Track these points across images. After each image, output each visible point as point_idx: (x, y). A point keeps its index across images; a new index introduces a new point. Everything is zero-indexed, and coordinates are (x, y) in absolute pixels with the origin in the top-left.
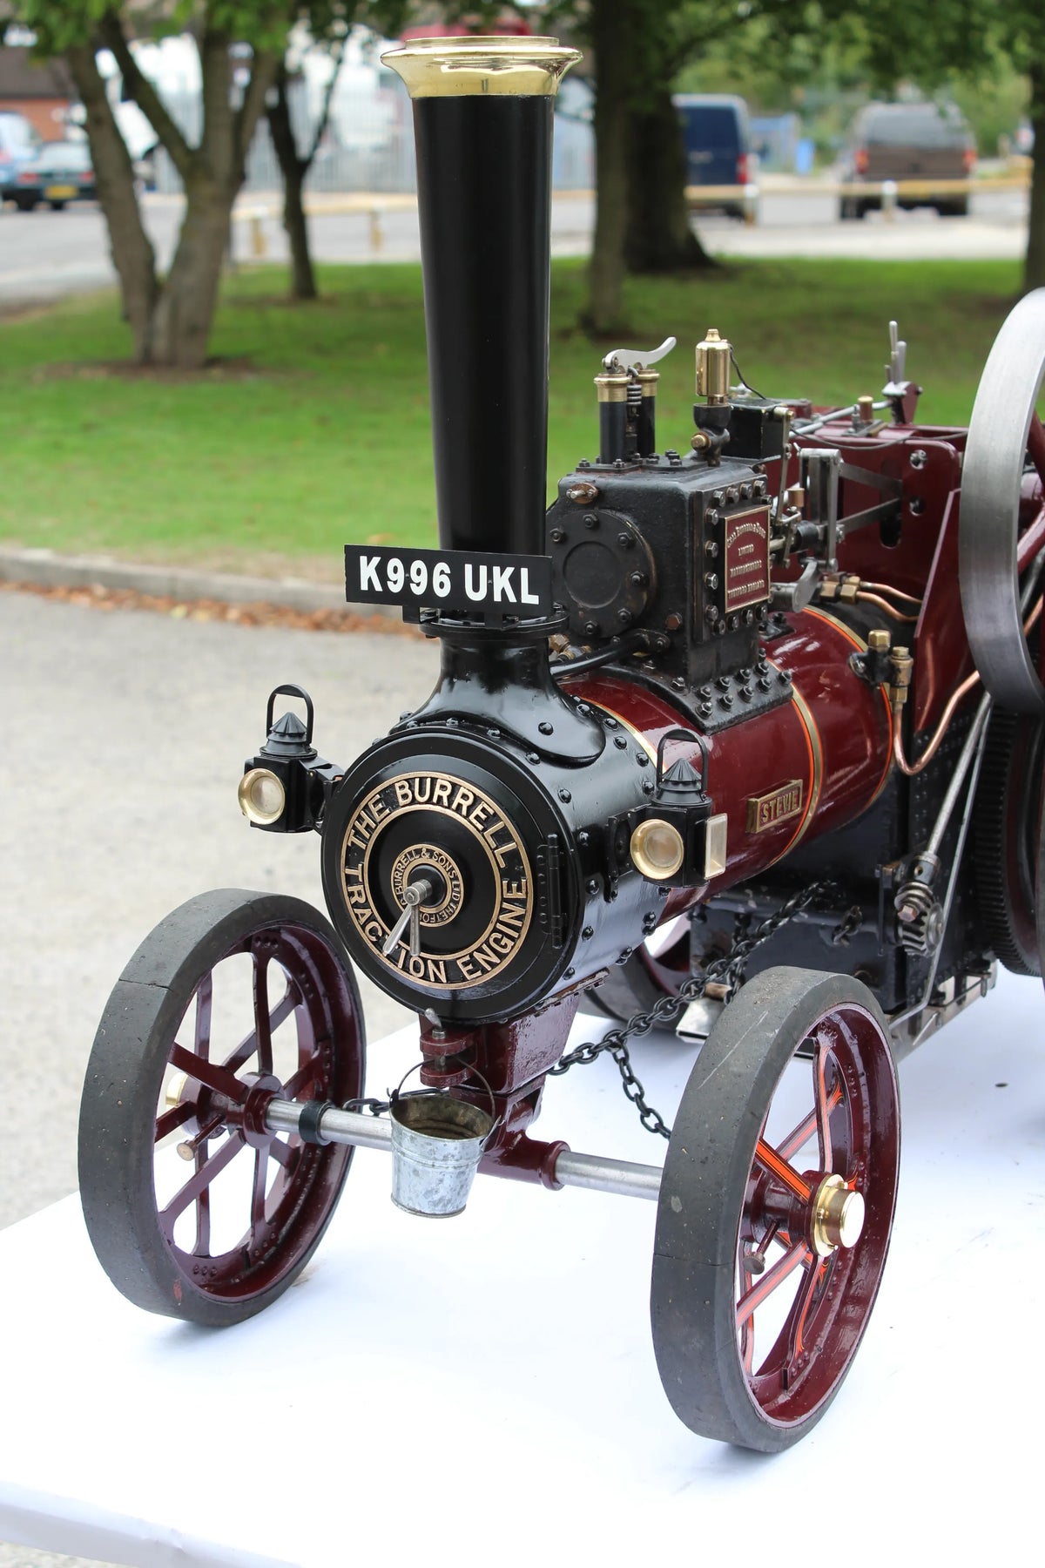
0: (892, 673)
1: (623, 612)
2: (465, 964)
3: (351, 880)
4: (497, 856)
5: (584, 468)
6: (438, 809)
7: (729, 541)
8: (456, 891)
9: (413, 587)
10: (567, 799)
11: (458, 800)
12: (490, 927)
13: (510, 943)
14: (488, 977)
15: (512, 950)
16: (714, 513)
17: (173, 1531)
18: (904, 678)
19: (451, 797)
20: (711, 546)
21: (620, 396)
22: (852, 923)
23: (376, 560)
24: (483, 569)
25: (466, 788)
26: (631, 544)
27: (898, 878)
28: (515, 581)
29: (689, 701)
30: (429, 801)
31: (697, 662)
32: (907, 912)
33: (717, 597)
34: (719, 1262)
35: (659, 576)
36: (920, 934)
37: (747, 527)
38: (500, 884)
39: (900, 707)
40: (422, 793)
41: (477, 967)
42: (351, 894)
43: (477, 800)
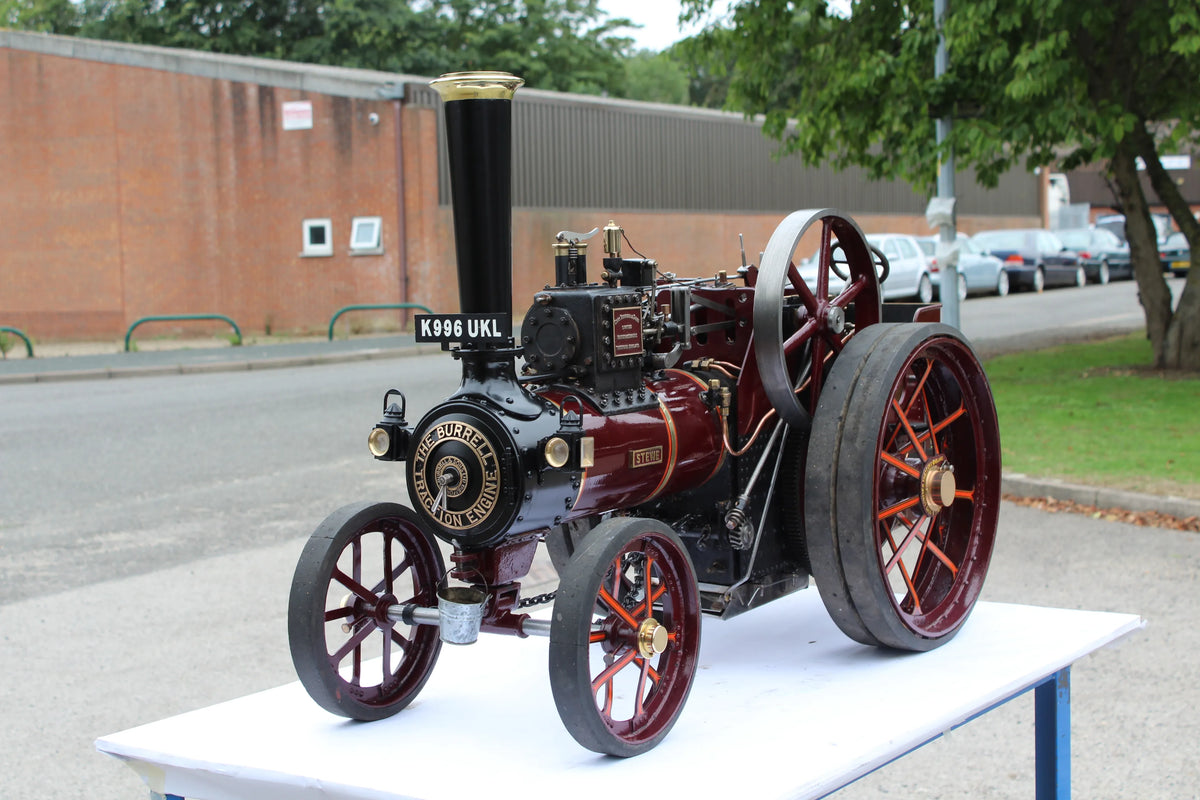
0: (720, 399)
1: (563, 357)
2: (470, 515)
3: (418, 478)
4: (483, 460)
5: (547, 288)
6: (456, 438)
7: (615, 321)
8: (464, 477)
9: (445, 332)
10: (517, 432)
11: (465, 433)
12: (481, 496)
13: (490, 503)
14: (481, 521)
15: (491, 506)
16: (607, 307)
17: (318, 780)
18: (726, 402)
19: (462, 433)
20: (606, 323)
21: (564, 253)
22: (706, 533)
23: (429, 321)
24: (476, 321)
25: (469, 428)
26: (567, 323)
27: (727, 508)
28: (490, 326)
29: (596, 400)
30: (452, 435)
31: (599, 381)
32: (730, 524)
33: (610, 348)
34: (579, 643)
35: (581, 338)
36: (738, 536)
37: (628, 316)
38: (485, 473)
39: (725, 418)
40: (449, 432)
41: (476, 516)
42: (418, 486)
43: (474, 433)
